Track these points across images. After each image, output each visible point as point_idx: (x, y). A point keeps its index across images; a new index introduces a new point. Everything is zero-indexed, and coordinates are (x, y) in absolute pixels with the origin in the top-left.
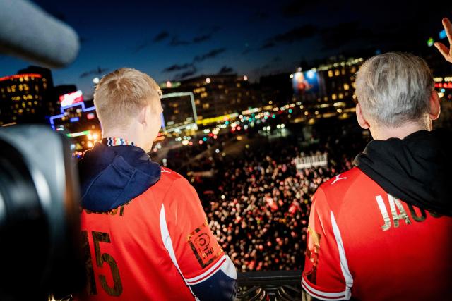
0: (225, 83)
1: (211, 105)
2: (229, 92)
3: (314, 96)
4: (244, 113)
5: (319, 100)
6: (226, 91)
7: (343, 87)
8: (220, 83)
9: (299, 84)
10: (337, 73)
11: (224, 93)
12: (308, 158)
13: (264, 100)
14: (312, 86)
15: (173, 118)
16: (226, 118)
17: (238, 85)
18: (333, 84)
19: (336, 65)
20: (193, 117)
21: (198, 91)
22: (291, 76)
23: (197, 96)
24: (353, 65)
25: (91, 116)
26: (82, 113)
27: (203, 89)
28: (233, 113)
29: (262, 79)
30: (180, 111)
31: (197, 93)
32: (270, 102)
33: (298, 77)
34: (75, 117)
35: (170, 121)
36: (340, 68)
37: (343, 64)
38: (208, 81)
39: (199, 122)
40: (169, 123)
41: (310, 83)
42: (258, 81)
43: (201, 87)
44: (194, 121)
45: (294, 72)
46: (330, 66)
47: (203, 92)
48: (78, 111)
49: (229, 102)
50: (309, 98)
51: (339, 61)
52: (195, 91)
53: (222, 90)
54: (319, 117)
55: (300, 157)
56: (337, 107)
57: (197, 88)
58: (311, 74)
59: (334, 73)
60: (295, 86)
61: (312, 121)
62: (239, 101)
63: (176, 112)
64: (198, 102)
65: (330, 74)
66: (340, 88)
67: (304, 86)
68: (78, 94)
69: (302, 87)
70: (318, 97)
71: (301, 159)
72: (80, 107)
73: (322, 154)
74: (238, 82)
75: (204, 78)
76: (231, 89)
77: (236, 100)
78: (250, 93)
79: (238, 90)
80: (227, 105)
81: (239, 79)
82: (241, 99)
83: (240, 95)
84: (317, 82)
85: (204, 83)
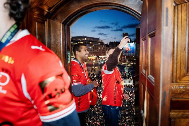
0: (93, 42)
2: (94, 46)
3: (132, 54)
8: (91, 42)
9: (126, 48)
11: (92, 46)
17: (99, 44)
28: (94, 56)
29: (110, 42)
38: (86, 39)
41: (131, 49)
42: (108, 44)
43: (82, 41)
49: (94, 50)
50: (129, 55)
54: (132, 63)
57: (80, 41)
58: (132, 45)
61: (129, 65)
69: (127, 50)
70: (133, 55)
74: (99, 42)
75: (84, 37)
76: (95, 44)
77: (97, 50)
78: (104, 48)
79: (99, 46)
80: (93, 52)
81: (100, 41)
82: (100, 50)
83: (99, 48)
84: (134, 48)
85: (84, 40)
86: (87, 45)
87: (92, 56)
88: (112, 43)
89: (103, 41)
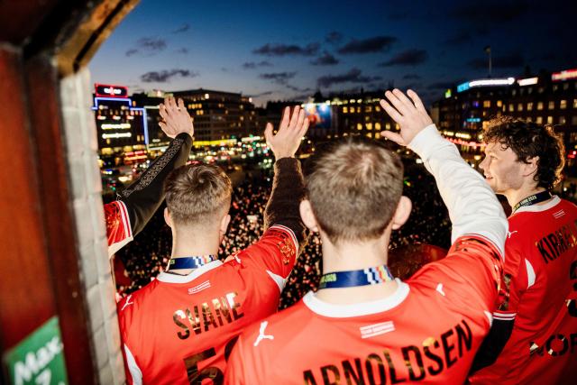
0: (226, 103)
1: (206, 126)
2: (230, 113)
3: (324, 131)
4: (244, 140)
6: (227, 112)
7: (356, 127)
8: (221, 102)
10: (352, 110)
11: (224, 112)
14: (324, 120)
15: (160, 134)
16: (222, 143)
17: (242, 107)
18: (347, 121)
19: (352, 101)
21: (193, 106)
24: (370, 104)
27: (200, 106)
28: (230, 138)
29: (269, 104)
31: (192, 109)
35: (156, 137)
36: (356, 105)
37: (359, 101)
38: (207, 96)
40: (154, 141)
41: (321, 117)
42: (265, 106)
43: (197, 102)
45: (307, 102)
46: (346, 102)
47: (199, 109)
49: (228, 125)
50: (318, 134)
51: (355, 97)
52: (190, 107)
53: (222, 110)
57: (192, 103)
58: (324, 106)
59: (349, 110)
62: (240, 125)
65: (345, 110)
66: (353, 127)
67: (315, 119)
69: (312, 120)
70: (328, 134)
74: (241, 103)
75: (202, 92)
76: (232, 110)
77: (237, 125)
78: (254, 118)
79: (241, 113)
80: (225, 128)
81: (243, 100)
82: (243, 123)
83: (242, 118)
84: (329, 116)
85: (202, 99)
86: (211, 111)
87: (226, 138)
88: (274, 103)
89: (250, 100)
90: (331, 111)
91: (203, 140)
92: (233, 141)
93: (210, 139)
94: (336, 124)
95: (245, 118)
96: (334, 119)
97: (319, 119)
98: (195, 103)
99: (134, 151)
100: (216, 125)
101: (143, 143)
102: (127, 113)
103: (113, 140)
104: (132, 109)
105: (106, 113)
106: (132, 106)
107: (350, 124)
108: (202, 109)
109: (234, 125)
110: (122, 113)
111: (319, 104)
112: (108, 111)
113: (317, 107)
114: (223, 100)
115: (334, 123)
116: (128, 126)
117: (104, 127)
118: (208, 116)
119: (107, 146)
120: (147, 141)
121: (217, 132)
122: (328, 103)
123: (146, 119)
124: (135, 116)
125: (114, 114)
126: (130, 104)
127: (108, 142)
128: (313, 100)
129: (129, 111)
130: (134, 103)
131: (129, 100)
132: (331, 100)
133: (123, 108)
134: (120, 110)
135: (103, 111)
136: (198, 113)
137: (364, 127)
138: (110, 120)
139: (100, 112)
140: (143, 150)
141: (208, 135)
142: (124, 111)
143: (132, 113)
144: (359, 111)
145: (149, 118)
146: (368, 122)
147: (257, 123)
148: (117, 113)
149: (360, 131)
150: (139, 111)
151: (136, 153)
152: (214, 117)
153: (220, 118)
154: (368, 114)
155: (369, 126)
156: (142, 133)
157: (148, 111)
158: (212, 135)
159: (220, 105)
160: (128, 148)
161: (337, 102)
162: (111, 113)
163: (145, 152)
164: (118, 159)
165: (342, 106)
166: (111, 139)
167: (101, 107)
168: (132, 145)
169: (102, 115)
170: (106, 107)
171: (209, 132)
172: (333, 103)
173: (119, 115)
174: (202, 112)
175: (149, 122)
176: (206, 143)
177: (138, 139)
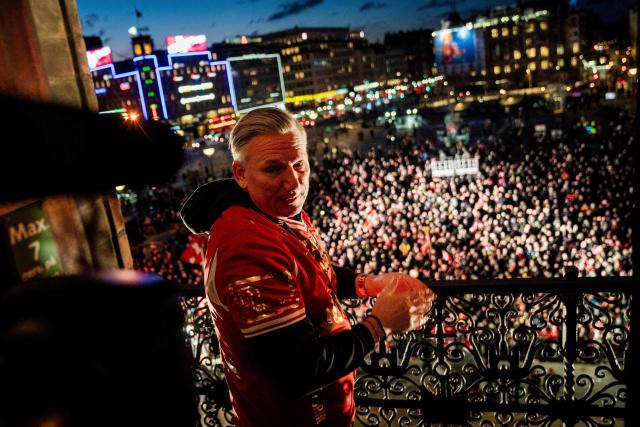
0: (330, 42)
1: (306, 75)
2: (336, 55)
3: (466, 66)
4: (357, 88)
5: (473, 74)
6: (332, 54)
7: (512, 56)
8: (324, 42)
9: (444, 47)
10: (505, 33)
11: (328, 55)
12: (450, 162)
13: (388, 70)
14: (464, 51)
15: (250, 92)
16: (329, 95)
17: (351, 45)
18: (498, 50)
19: (505, 19)
20: (280, 92)
21: (288, 52)
22: (433, 34)
23: (286, 59)
24: (531, 21)
25: (125, 86)
26: (111, 80)
27: (297, 50)
28: (340, 88)
29: (388, 37)
30: (260, 82)
31: (286, 55)
32: (398, 74)
33: (443, 36)
34: (101, 87)
35: (245, 96)
36: (510, 24)
37: (515, 18)
38: (304, 36)
39: (288, 100)
40: (243, 101)
42: (382, 41)
43: (293, 45)
44: (280, 99)
45: (439, 28)
46: (496, 22)
47: (296, 54)
48: (106, 77)
49: (335, 71)
50: (458, 71)
51: (510, 13)
52: (283, 52)
53: (326, 53)
54: (470, 99)
55: (438, 159)
56: (500, 87)
57: (286, 46)
58: (464, 31)
59: (500, 32)
60: (437, 50)
61: (460, 107)
62: (350, 69)
63: (255, 83)
64: (288, 69)
65: (494, 33)
66: (507, 57)
68: (105, 51)
69: (448, 52)
70: (472, 68)
71: (440, 163)
72: (108, 71)
73: (472, 155)
74: (350, 40)
75: (298, 31)
76: (338, 50)
77: (347, 69)
79: (350, 53)
80: (332, 75)
81: (352, 35)
82: (355, 68)
83: (352, 60)
84: (472, 45)
85: (299, 40)
86: (312, 55)
87: (333, 89)
88: (395, 35)
89: (362, 35)
90: (474, 36)
91: (304, 93)
92: (343, 92)
93: (312, 92)
94: (483, 55)
95: (356, 60)
96: (479, 48)
97: (457, 52)
98: (289, 47)
99: (220, 116)
100: (319, 73)
101: (229, 105)
102: (207, 69)
103: (193, 105)
104: (213, 64)
105: (182, 72)
106: (213, 60)
107: (502, 53)
108: (300, 53)
109: (343, 69)
110: (201, 70)
111: (456, 30)
112: (185, 69)
113: (454, 34)
114: (326, 38)
115: (479, 53)
116: (209, 85)
117: (182, 89)
118: (307, 61)
119: (187, 113)
120: (234, 103)
121: (321, 82)
122: (469, 26)
123: (230, 74)
124: (217, 71)
125: (192, 72)
126: (210, 57)
127: (188, 108)
128: (447, 24)
129: (209, 66)
130: (215, 56)
131: (208, 53)
132: (474, 22)
133: (202, 63)
134: (198, 66)
135: (178, 70)
136: (295, 59)
137: (524, 55)
138: (187, 81)
139: (175, 73)
140: (230, 114)
141: (310, 87)
142: (204, 67)
143: (213, 69)
144: (515, 33)
145: (234, 73)
146: (530, 47)
147: (373, 66)
148: (195, 70)
149: (518, 61)
150: (221, 66)
151: (222, 118)
152: (316, 63)
153: (324, 63)
154: (529, 36)
155: (532, 53)
156: (227, 93)
157: (233, 64)
158: (315, 86)
159: (322, 46)
160: (212, 114)
161: (483, 23)
162: (189, 72)
163: (233, 116)
164: (201, 128)
165: (489, 29)
166: (191, 104)
167: (176, 66)
168: (216, 109)
169: (179, 75)
170: (182, 65)
171: (311, 83)
172: (477, 25)
173: (198, 73)
174: (299, 58)
175: (235, 79)
176: (308, 98)
177: (224, 100)
